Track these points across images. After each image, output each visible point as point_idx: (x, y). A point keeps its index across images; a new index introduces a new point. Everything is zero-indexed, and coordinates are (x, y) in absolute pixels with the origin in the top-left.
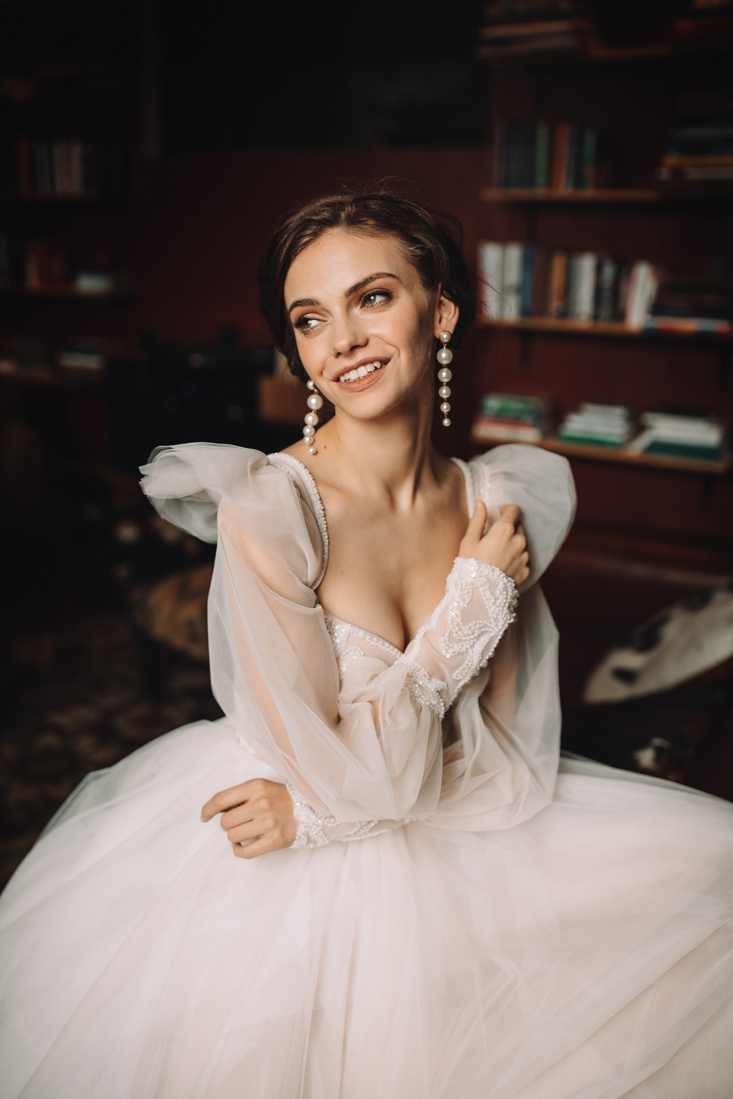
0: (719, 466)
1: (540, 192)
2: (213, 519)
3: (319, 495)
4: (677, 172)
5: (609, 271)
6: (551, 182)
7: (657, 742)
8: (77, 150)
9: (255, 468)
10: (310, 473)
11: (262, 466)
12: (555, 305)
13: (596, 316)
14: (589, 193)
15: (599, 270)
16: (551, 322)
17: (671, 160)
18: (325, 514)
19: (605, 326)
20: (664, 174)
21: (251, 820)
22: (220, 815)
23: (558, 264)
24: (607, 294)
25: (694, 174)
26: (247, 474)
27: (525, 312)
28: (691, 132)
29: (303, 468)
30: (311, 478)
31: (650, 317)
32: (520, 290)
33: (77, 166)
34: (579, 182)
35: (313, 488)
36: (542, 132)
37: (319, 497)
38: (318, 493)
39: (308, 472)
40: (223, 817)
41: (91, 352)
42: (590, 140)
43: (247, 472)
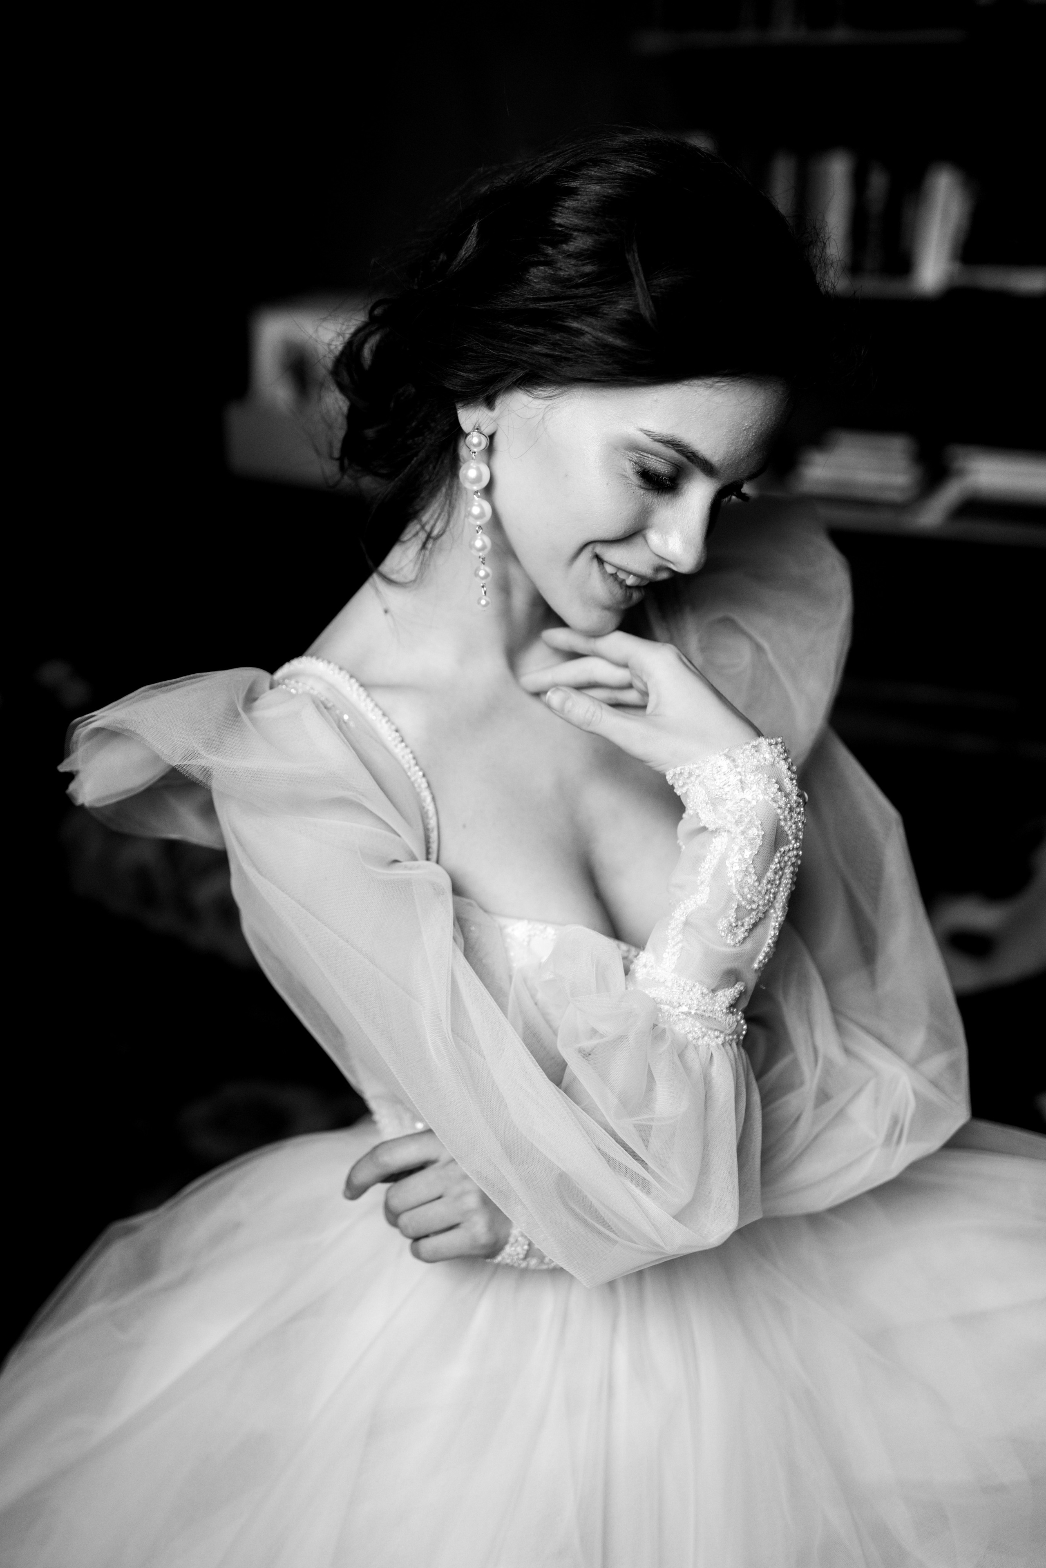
2: (208, 811)
3: (381, 709)
5: (878, 182)
6: (764, 20)
9: (251, 698)
10: (351, 676)
11: (264, 692)
13: (854, 268)
18: (401, 736)
19: (872, 287)
21: (439, 1198)
22: (382, 1187)
26: (238, 714)
29: (337, 671)
30: (356, 686)
31: (957, 267)
35: (365, 700)
37: (380, 713)
38: (377, 705)
39: (348, 676)
40: (388, 1190)
43: (238, 710)
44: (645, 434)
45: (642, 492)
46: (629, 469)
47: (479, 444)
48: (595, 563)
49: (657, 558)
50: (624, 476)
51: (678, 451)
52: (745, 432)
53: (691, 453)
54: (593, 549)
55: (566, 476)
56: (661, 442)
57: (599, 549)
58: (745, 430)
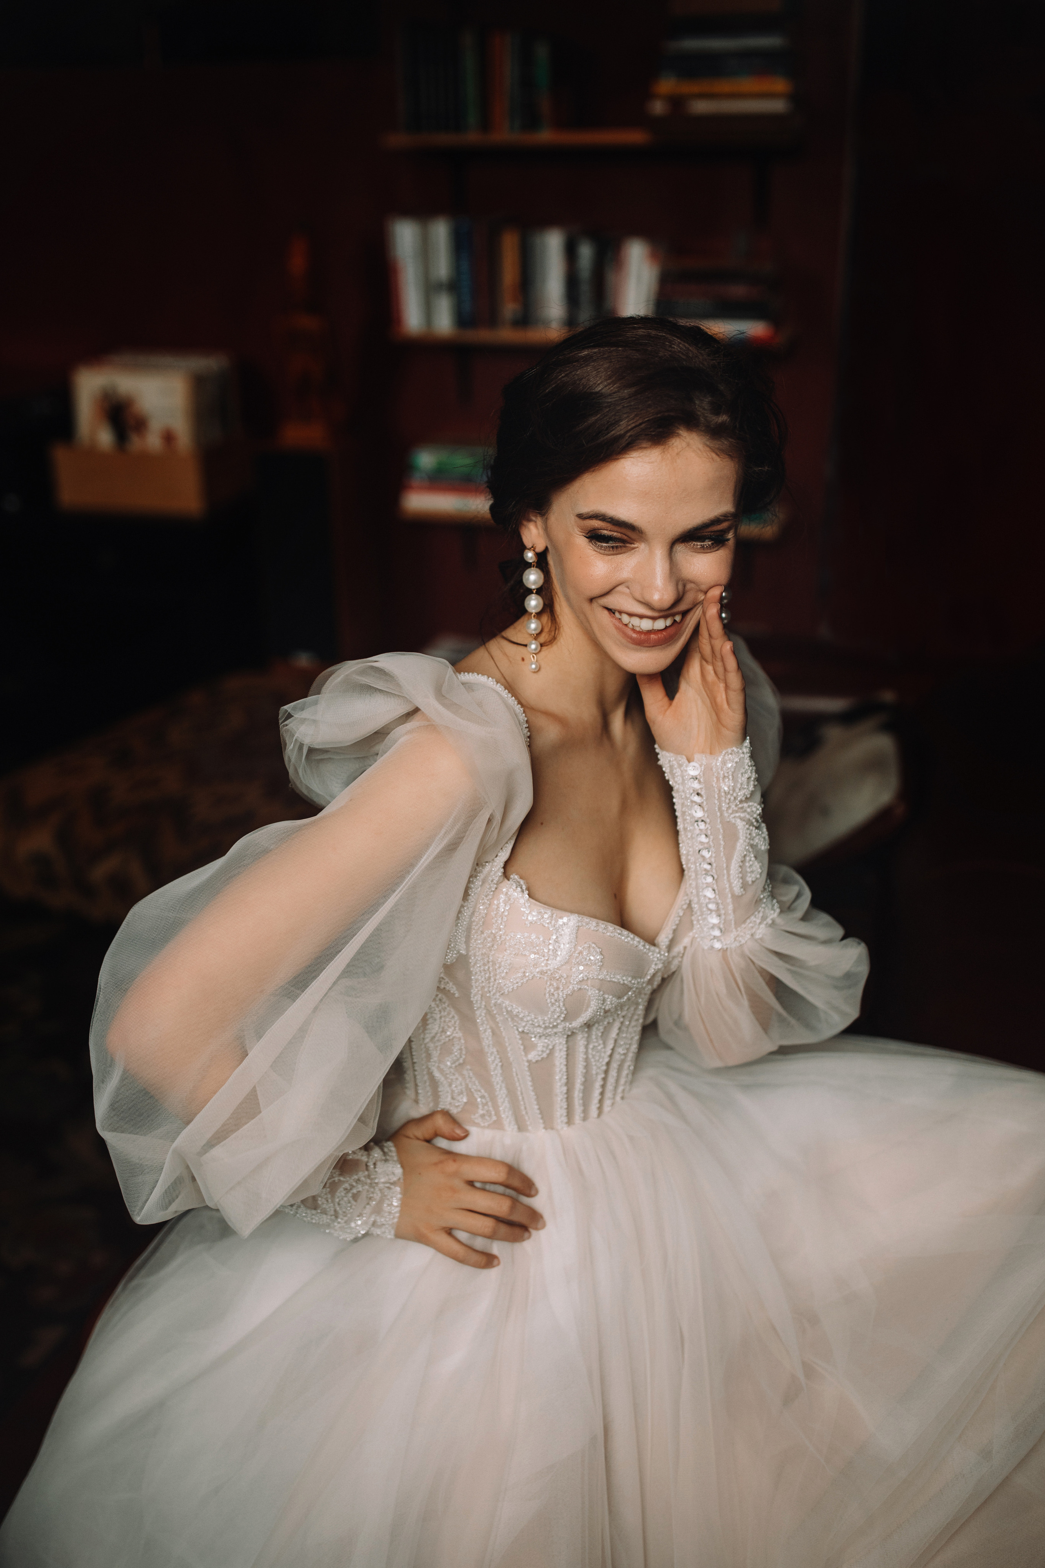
1: (472, 137)
4: (677, 102)
5: (586, 252)
12: (509, 308)
13: (571, 322)
14: (546, 136)
15: (570, 252)
16: (507, 335)
17: (667, 85)
20: (658, 107)
23: (509, 244)
24: (586, 291)
25: (701, 107)
27: (462, 320)
28: (692, 44)
32: (453, 287)
34: (528, 120)
42: (542, 52)
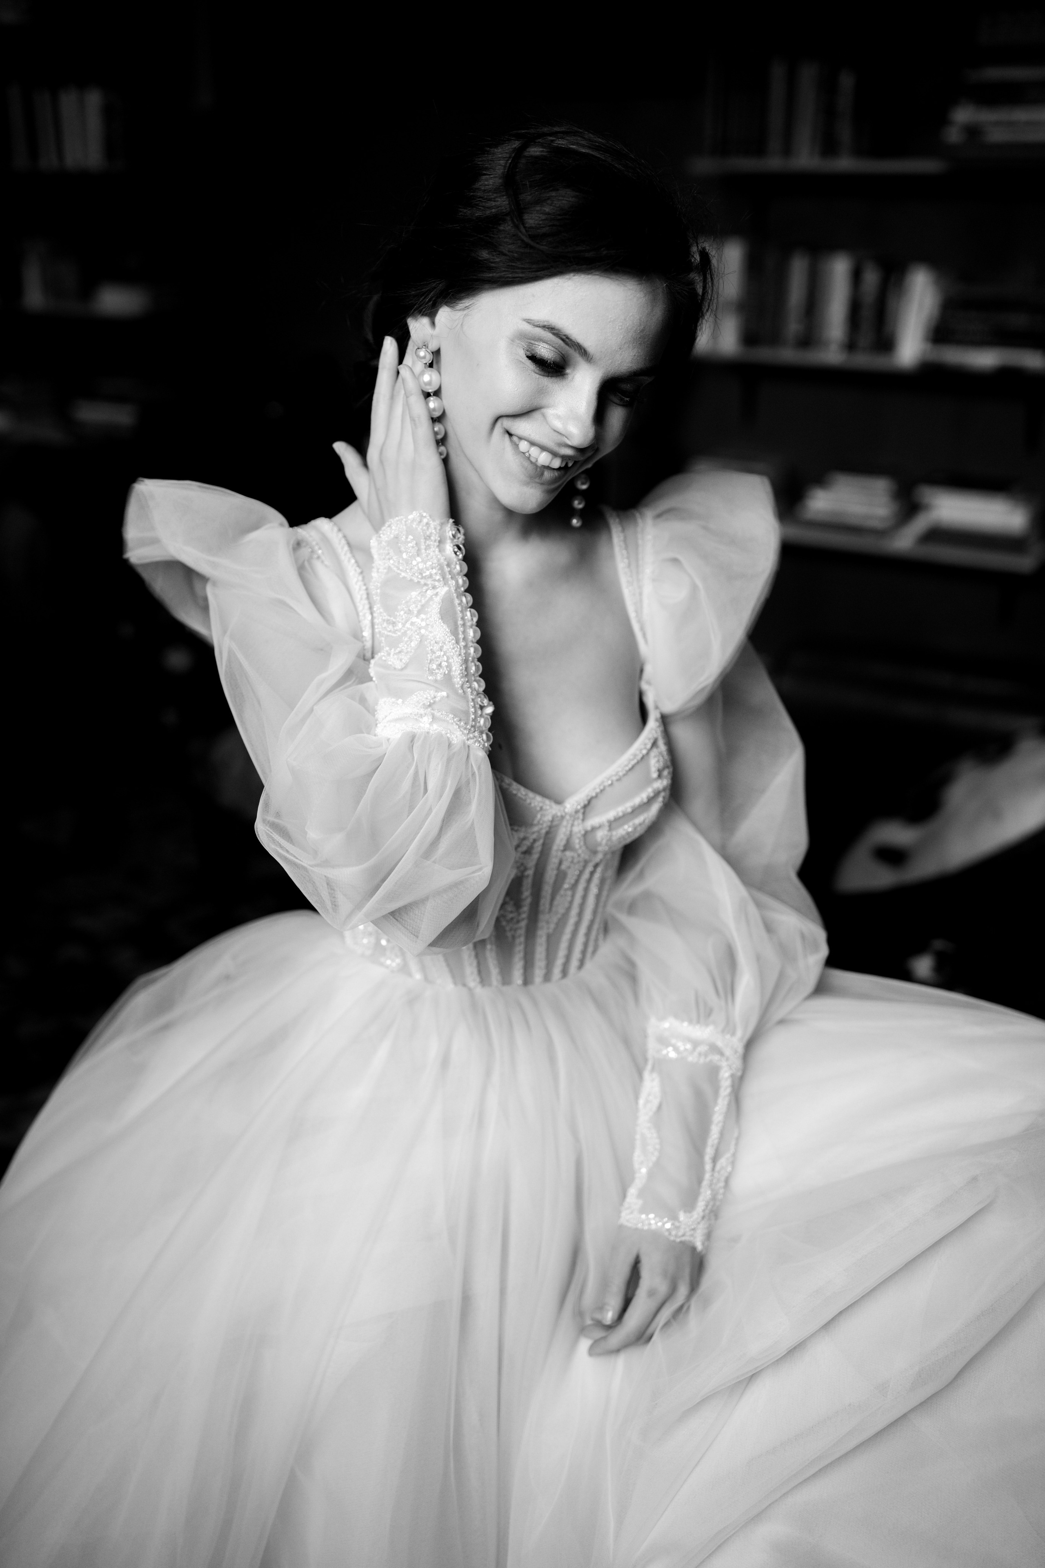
0: (1025, 563)
1: (774, 163)
4: (972, 133)
5: (871, 278)
6: (787, 150)
7: (939, 944)
8: (94, 99)
12: (793, 326)
13: (851, 346)
14: (845, 163)
15: (856, 276)
16: (788, 355)
17: (964, 114)
19: (864, 360)
20: (953, 135)
23: (798, 268)
24: (867, 314)
25: (997, 136)
27: (748, 339)
28: (994, 74)
31: (929, 346)
32: (741, 307)
33: (94, 123)
34: (829, 147)
36: (778, 72)
41: (118, 399)
42: (847, 81)
44: (527, 322)
45: (538, 376)
46: (522, 354)
47: (424, 357)
48: (507, 436)
49: (556, 434)
50: (521, 361)
51: (554, 334)
52: (611, 323)
53: (564, 335)
54: (502, 424)
55: (478, 365)
56: (540, 327)
57: (507, 423)
58: (610, 322)
